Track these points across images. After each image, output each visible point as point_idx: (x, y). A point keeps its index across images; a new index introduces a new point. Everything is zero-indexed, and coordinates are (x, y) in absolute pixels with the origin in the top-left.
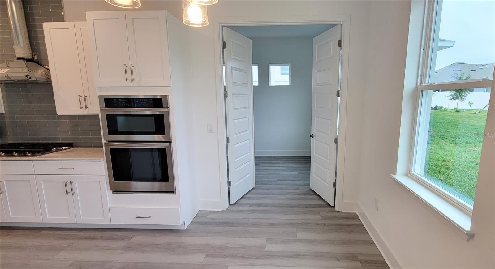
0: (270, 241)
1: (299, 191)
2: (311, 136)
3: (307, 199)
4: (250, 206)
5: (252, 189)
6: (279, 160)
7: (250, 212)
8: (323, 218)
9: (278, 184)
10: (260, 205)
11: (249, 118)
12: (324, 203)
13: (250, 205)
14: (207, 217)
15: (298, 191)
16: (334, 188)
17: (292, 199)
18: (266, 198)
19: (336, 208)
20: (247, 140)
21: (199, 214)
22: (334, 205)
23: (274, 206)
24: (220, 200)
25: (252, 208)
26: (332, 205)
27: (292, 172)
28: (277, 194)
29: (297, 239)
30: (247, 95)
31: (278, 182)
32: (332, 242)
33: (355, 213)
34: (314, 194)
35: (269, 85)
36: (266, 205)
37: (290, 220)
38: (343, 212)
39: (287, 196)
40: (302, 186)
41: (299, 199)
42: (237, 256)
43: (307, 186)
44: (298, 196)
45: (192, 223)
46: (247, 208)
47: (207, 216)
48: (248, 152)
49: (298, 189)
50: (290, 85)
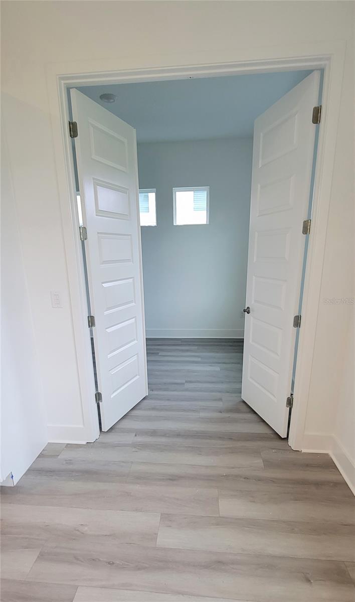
0: (167, 518)
1: (221, 403)
2: (245, 311)
3: (235, 421)
4: (136, 435)
5: (144, 399)
6: (189, 345)
7: (135, 447)
8: (269, 464)
9: (187, 390)
10: (154, 433)
11: (133, 280)
12: (268, 431)
13: (138, 433)
14: (59, 457)
15: (220, 405)
16: (288, 408)
17: (210, 420)
18: (166, 419)
19: (291, 442)
20: (132, 318)
21: (46, 450)
22: (286, 437)
23: (178, 435)
24: (82, 426)
25: (139, 439)
26: (284, 436)
27: (211, 366)
28: (184, 410)
29: (220, 517)
30: (129, 237)
31: (187, 386)
32: (291, 527)
33: (327, 454)
34: (248, 410)
35: (175, 224)
36: (165, 434)
37: (207, 467)
38: (304, 451)
39: (202, 414)
40: (228, 394)
41: (223, 421)
42: (99, 560)
43: (236, 395)
44: (220, 414)
45: (30, 471)
46: (130, 439)
47: (59, 455)
48: (135, 340)
49: (220, 400)
50: (208, 223)
